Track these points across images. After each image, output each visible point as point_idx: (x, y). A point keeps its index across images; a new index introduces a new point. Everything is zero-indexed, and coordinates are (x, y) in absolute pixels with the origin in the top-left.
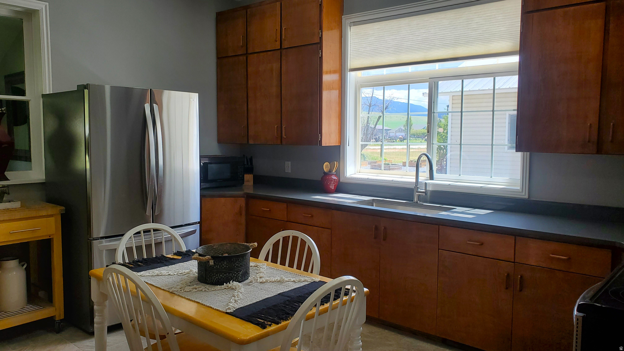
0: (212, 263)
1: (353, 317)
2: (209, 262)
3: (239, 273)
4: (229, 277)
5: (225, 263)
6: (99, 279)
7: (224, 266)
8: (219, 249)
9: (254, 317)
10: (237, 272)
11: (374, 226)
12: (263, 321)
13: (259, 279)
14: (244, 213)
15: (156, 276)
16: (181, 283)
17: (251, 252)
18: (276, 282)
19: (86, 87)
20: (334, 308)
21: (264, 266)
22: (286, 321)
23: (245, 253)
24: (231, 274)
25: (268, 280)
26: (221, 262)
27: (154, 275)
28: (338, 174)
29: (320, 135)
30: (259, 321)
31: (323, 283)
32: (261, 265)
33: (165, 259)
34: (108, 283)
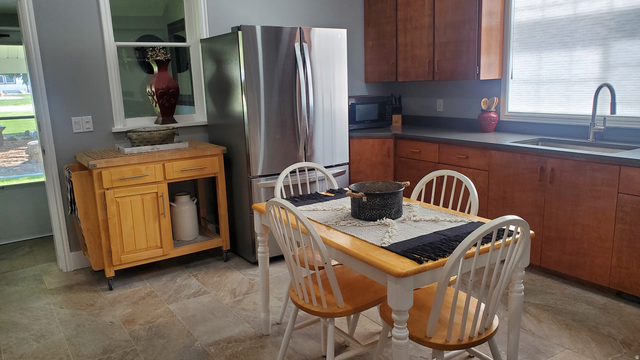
0: (365, 199)
1: (517, 259)
2: (362, 198)
3: (392, 211)
4: (382, 214)
5: (378, 200)
6: (261, 212)
7: (377, 203)
8: (371, 187)
9: (409, 252)
10: (390, 209)
11: (539, 168)
12: (419, 257)
13: (412, 217)
14: (392, 154)
15: (312, 210)
16: (336, 217)
17: (403, 190)
18: (430, 221)
19: (239, 28)
20: (496, 249)
21: (417, 205)
22: (444, 258)
23: (398, 191)
24: (384, 211)
25: (422, 219)
26: (374, 199)
27: (311, 209)
28: (497, 112)
29: (478, 68)
30: (415, 257)
31: (481, 224)
32: (414, 204)
33: (320, 196)
34: (270, 215)
